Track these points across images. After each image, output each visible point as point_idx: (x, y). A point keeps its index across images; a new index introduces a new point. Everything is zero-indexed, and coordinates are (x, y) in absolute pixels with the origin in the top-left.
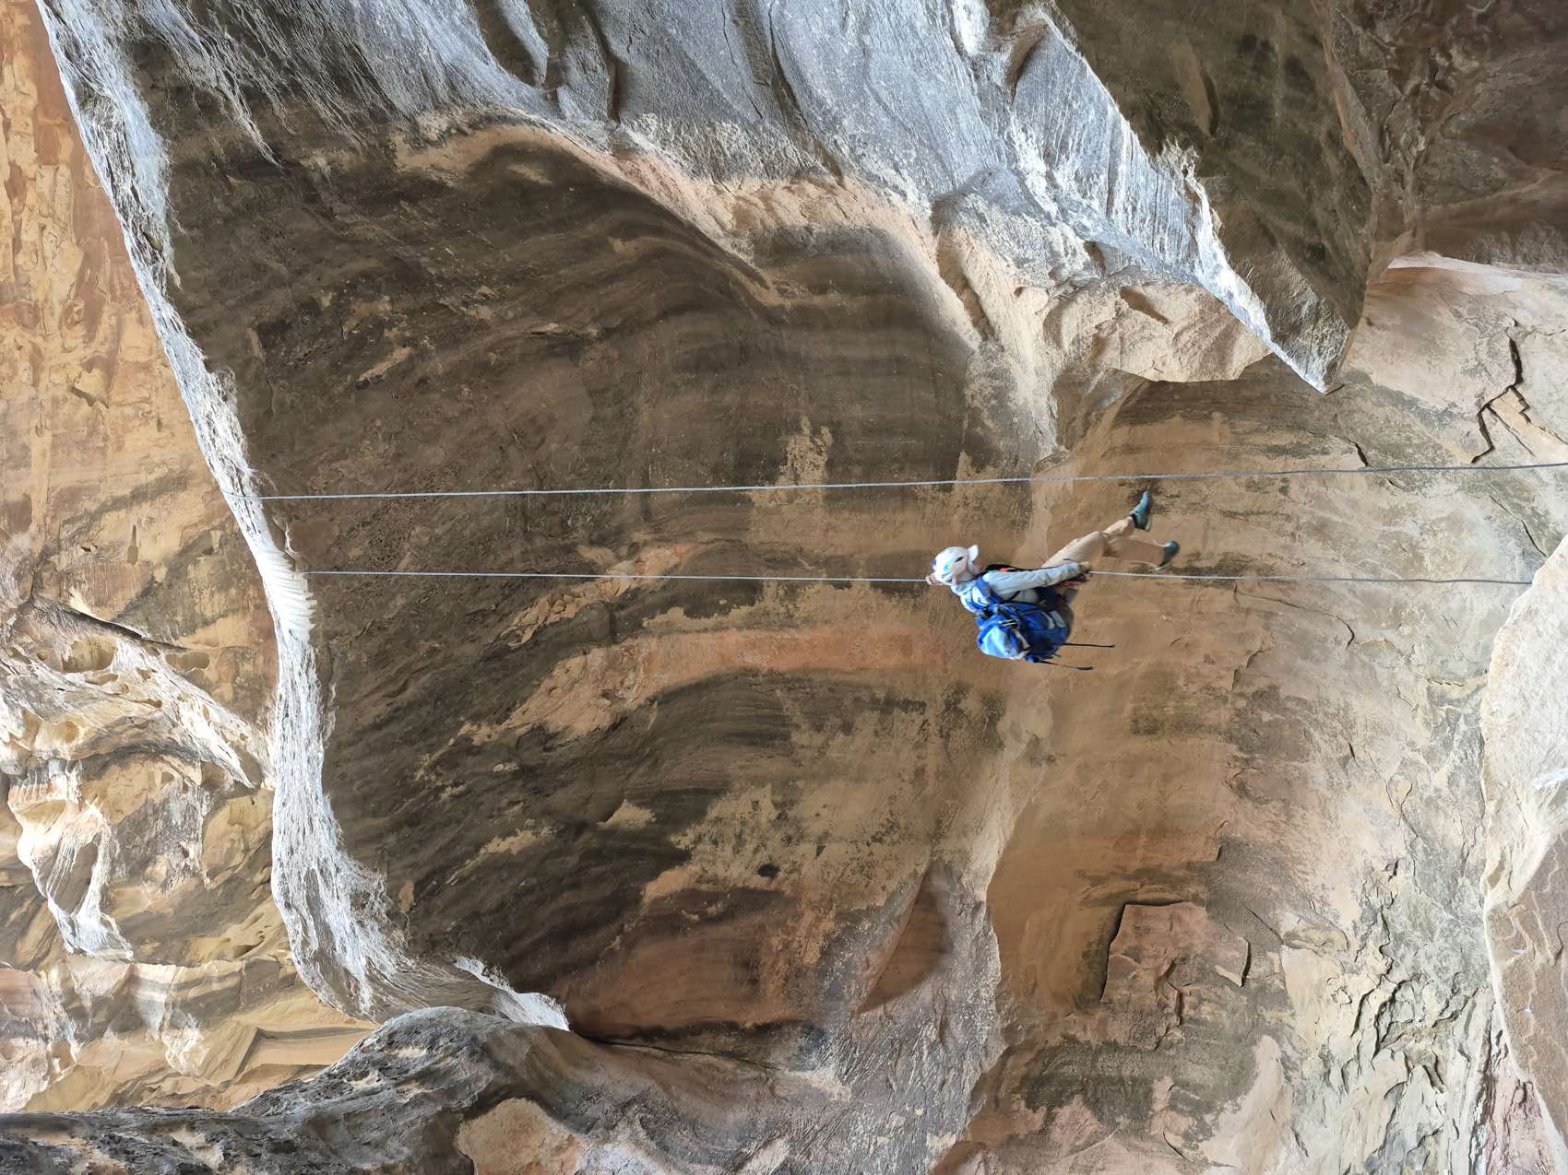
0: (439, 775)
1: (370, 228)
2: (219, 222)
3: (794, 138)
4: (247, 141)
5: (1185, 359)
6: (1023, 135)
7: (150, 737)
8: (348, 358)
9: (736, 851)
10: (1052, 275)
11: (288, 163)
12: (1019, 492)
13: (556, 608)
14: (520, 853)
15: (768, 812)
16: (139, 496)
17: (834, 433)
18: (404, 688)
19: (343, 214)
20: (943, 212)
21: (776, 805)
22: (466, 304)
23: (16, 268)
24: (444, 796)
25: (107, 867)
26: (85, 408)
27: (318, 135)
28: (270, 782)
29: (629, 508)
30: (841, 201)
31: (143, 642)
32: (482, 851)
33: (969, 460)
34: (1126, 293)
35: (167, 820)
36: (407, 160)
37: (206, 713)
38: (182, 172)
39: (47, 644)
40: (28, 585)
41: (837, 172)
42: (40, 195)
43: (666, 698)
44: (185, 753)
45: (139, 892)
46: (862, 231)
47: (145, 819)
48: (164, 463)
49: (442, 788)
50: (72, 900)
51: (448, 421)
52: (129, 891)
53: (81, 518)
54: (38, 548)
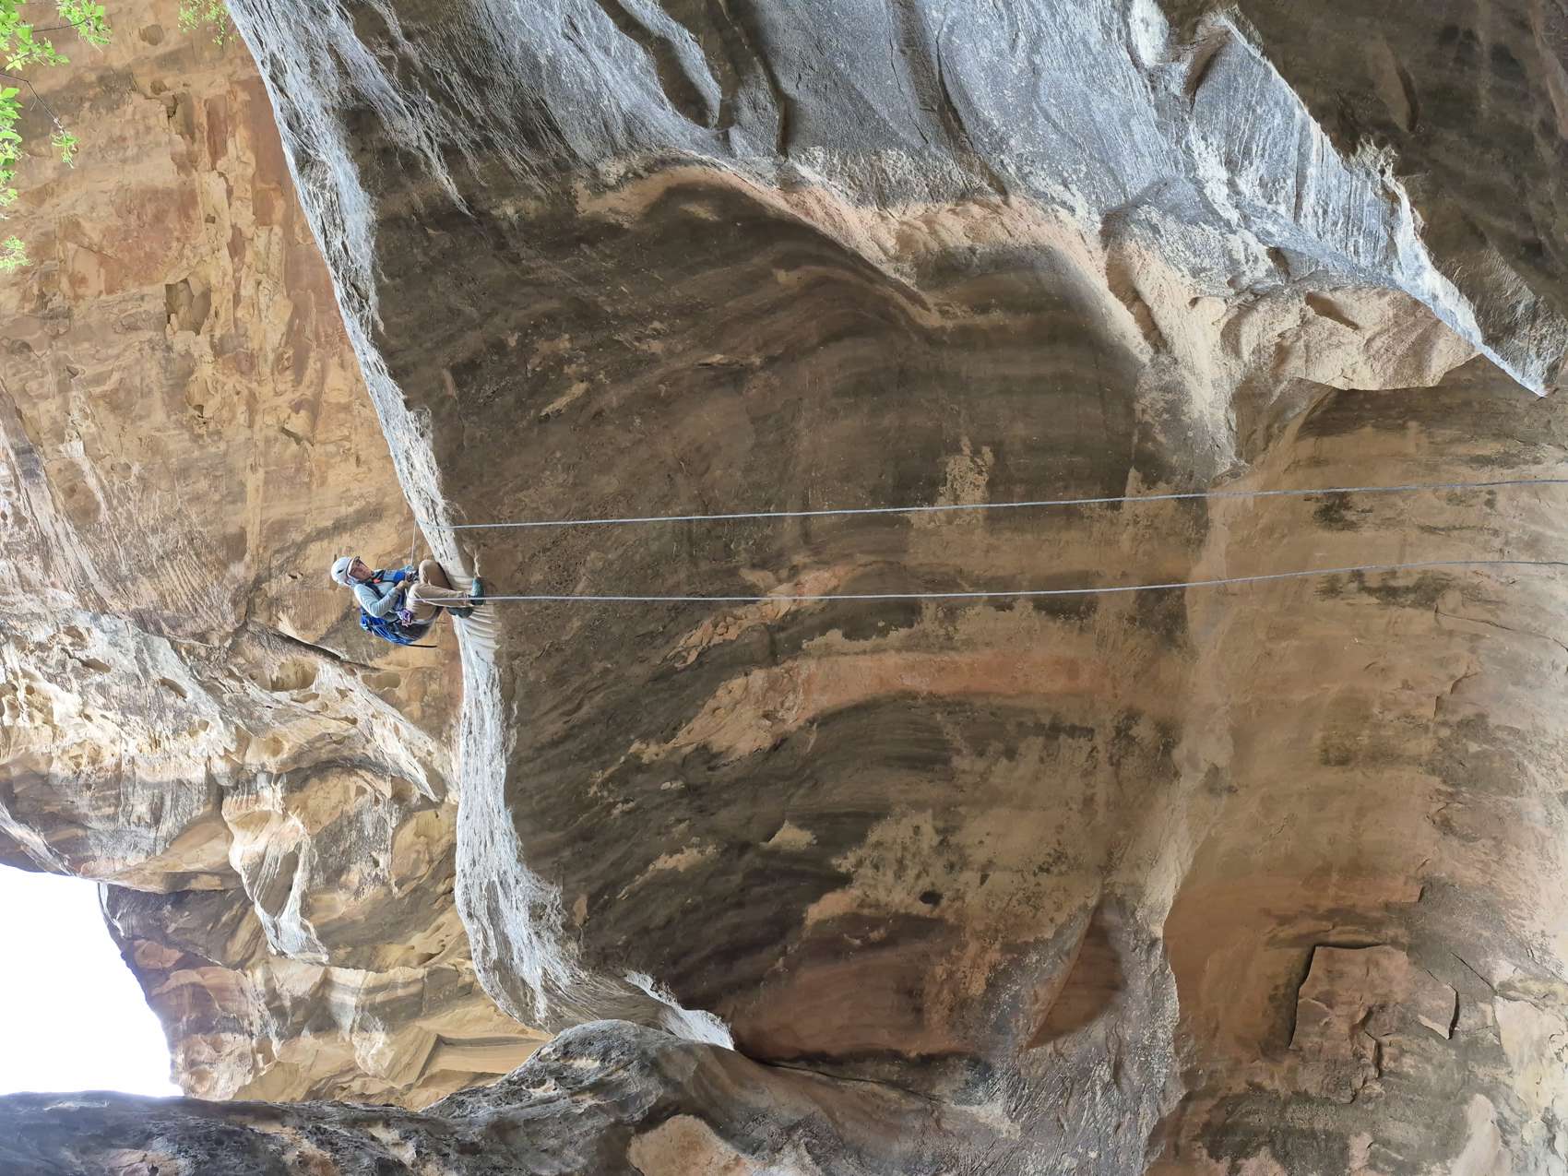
0: (610, 792)
1: (552, 270)
2: (418, 270)
3: (959, 162)
4: (444, 196)
5: (1377, 366)
6: (1202, 144)
7: (346, 753)
8: (532, 394)
9: (898, 876)
10: (1231, 283)
11: (480, 214)
12: (1195, 509)
13: (719, 630)
14: (687, 870)
15: (929, 838)
16: (340, 527)
17: (996, 454)
18: (579, 706)
19: (529, 259)
20: (1114, 226)
21: (938, 831)
22: (638, 339)
23: (236, 320)
24: (616, 812)
25: (306, 875)
26: (294, 447)
27: (506, 185)
28: (452, 797)
29: (790, 533)
30: (1006, 220)
31: (342, 663)
32: (651, 867)
33: (1139, 476)
34: (1312, 299)
35: (361, 831)
36: (588, 205)
37: (397, 730)
38: (387, 226)
39: (258, 665)
40: (243, 610)
41: (1003, 192)
42: (257, 254)
43: (824, 720)
44: (378, 768)
45: (334, 899)
46: (1027, 248)
47: (341, 830)
48: (362, 496)
49: (614, 805)
50: (276, 906)
51: (621, 451)
52: (326, 897)
53: (289, 547)
54: (252, 576)
